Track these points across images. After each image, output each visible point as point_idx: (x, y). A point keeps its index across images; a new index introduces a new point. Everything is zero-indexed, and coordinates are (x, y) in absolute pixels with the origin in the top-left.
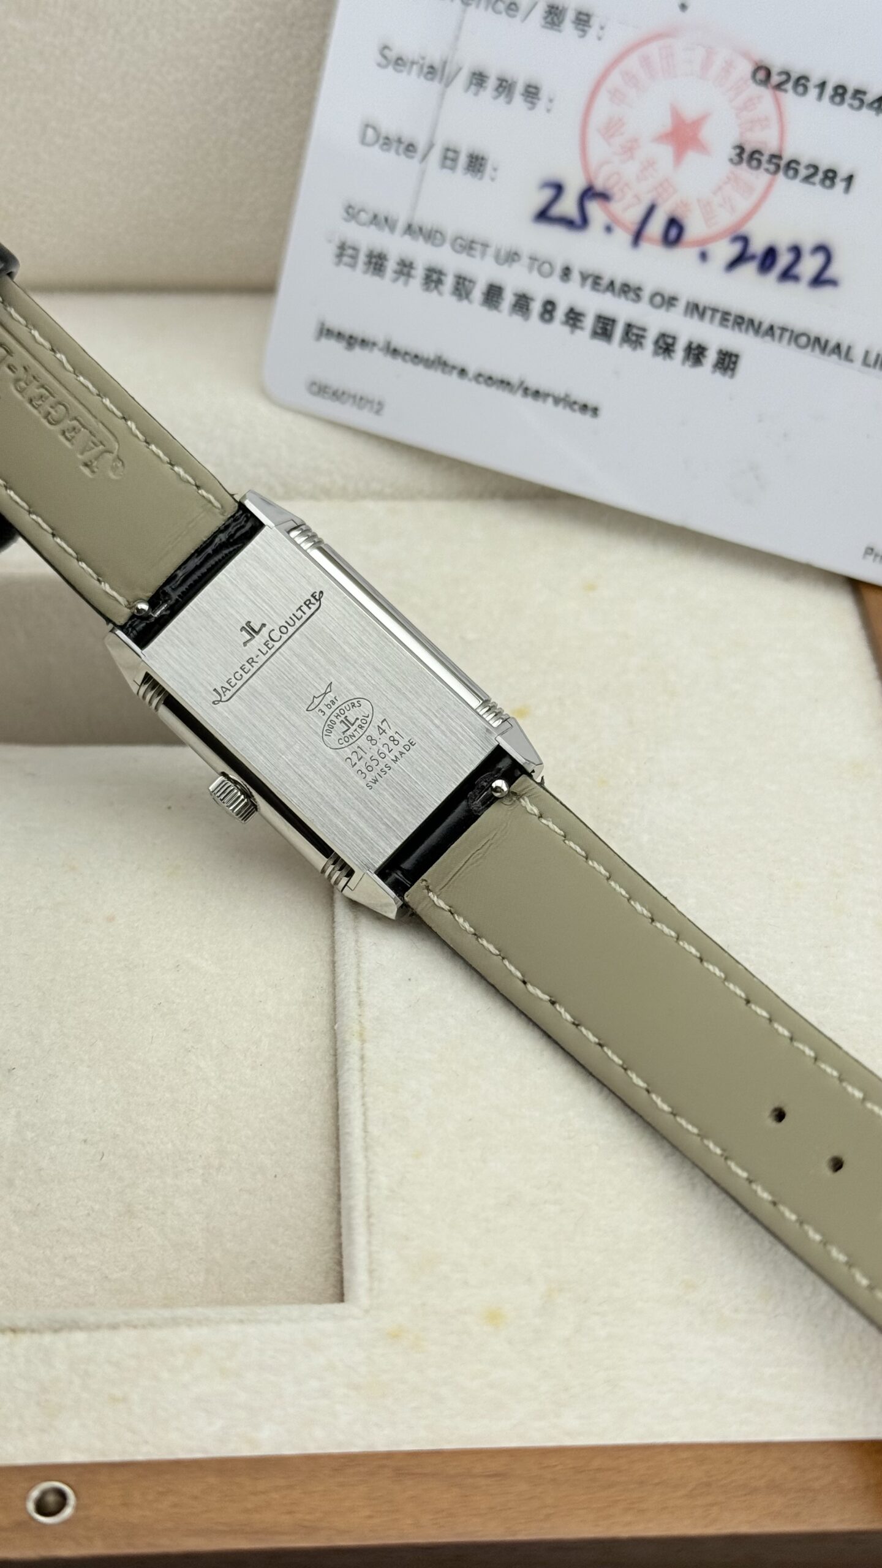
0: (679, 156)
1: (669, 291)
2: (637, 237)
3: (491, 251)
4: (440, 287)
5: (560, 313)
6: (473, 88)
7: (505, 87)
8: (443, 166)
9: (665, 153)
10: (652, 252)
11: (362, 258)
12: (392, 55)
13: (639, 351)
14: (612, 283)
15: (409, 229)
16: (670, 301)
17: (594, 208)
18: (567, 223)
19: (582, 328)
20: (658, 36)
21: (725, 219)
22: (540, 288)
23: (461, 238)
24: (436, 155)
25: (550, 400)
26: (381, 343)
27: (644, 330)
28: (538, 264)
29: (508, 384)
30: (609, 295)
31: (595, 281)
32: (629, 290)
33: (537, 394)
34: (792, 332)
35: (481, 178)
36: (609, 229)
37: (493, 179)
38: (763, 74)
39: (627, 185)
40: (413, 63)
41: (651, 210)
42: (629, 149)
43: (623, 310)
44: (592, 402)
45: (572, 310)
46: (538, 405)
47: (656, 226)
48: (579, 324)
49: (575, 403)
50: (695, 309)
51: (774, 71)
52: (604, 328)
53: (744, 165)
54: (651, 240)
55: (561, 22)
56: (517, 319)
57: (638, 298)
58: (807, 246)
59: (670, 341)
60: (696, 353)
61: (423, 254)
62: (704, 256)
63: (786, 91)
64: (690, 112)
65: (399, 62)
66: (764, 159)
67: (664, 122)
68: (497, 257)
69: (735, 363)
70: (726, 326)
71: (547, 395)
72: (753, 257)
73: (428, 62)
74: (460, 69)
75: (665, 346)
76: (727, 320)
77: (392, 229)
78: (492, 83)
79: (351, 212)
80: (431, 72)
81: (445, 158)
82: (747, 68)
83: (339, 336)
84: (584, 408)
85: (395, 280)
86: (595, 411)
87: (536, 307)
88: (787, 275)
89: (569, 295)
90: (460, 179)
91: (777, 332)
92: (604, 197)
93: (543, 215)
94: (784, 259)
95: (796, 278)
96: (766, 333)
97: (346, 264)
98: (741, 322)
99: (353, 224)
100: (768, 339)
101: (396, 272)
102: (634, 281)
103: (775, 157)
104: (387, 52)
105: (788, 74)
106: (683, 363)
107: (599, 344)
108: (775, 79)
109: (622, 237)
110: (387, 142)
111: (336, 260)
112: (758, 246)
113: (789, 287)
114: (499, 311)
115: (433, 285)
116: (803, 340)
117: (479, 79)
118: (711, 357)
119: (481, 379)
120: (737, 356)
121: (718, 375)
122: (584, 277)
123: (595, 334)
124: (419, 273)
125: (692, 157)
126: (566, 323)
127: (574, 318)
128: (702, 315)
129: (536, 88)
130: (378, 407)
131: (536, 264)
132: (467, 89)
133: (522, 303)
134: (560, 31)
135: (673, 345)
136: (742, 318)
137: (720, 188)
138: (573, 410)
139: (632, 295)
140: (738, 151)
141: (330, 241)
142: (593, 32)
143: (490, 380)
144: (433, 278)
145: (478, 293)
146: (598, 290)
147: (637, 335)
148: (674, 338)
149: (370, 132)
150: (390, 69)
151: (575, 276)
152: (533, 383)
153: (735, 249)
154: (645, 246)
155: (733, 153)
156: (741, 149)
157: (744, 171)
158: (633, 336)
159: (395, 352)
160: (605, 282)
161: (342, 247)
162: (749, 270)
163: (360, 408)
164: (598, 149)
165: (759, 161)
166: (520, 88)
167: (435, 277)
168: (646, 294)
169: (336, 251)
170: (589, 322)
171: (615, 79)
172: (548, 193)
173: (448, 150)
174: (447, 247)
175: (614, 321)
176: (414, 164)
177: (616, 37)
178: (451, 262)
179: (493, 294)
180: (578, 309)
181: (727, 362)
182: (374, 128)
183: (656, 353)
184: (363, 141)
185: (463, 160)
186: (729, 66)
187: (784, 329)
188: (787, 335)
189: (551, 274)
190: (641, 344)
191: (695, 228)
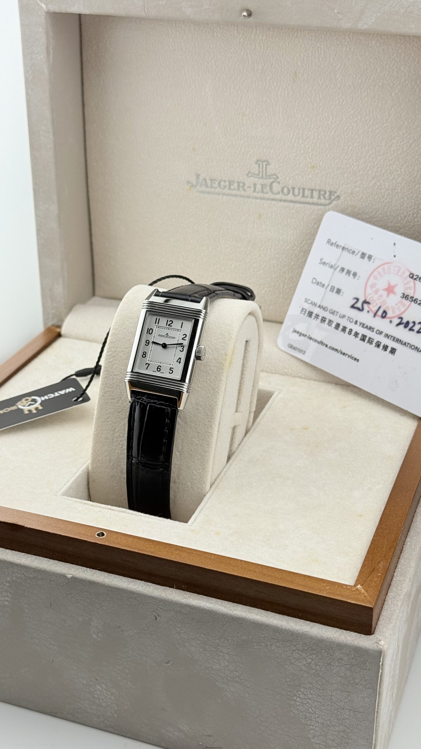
0: (388, 295)
1: (381, 330)
2: (375, 315)
3: (339, 314)
4: (325, 322)
5: (353, 333)
6: (341, 272)
7: (349, 272)
8: (330, 291)
9: (385, 293)
10: (378, 319)
11: (307, 312)
12: (323, 261)
13: (371, 345)
14: (367, 326)
15: (319, 306)
16: (381, 333)
17: (365, 306)
18: (358, 309)
19: (358, 337)
20: (388, 263)
21: (397, 313)
22: (350, 326)
23: (332, 310)
24: (329, 288)
25: (347, 356)
26: (308, 335)
27: (373, 339)
28: (350, 319)
29: (338, 350)
30: (366, 329)
31: (363, 325)
32: (371, 329)
33: (344, 354)
34: (411, 345)
35: (339, 295)
36: (368, 312)
37: (342, 295)
38: (412, 276)
39: (375, 301)
40: (328, 264)
41: (380, 308)
42: (376, 292)
43: (369, 334)
44: (357, 358)
45: (356, 332)
46: (344, 357)
47: (380, 313)
48: (357, 336)
49: (353, 357)
50: (387, 336)
51: (415, 275)
52: (363, 338)
53: (404, 299)
54: (378, 316)
55: (365, 257)
56: (342, 333)
57: (373, 331)
58: (417, 322)
59: (379, 343)
60: (385, 348)
61: (322, 313)
62: (391, 322)
63: (417, 280)
64: (392, 284)
65: (324, 263)
66: (409, 297)
67: (386, 286)
68: (340, 316)
69: (395, 352)
70: (394, 341)
71: (346, 354)
72: (403, 323)
73: (331, 264)
74: (338, 266)
75: (378, 345)
76: (394, 339)
77: (315, 306)
78: (346, 271)
79: (306, 301)
80: (331, 267)
81: (331, 288)
82: (409, 273)
83: (298, 332)
84: (355, 359)
85: (314, 319)
86: (358, 361)
87: (347, 330)
88: (411, 329)
89: (356, 328)
90: (334, 295)
91: (407, 344)
92: (368, 303)
93: (353, 307)
94: (411, 325)
95: (413, 330)
96: (404, 344)
97: (303, 314)
98: (398, 341)
99: (306, 303)
100: (404, 346)
101: (314, 317)
102: (373, 327)
103: (412, 297)
104: (322, 260)
105: (418, 276)
106: (382, 349)
107: (362, 342)
108: (415, 277)
109: (372, 314)
110: (318, 284)
111: (300, 312)
112: (405, 321)
113: (411, 332)
114: (338, 330)
115: (323, 321)
116: (413, 347)
117: (343, 269)
118: (389, 349)
119: (331, 348)
120: (396, 350)
121: (390, 354)
122: (360, 324)
123: (361, 339)
124: (320, 318)
125: (392, 295)
126: (354, 335)
127: (356, 334)
128: (388, 338)
129: (356, 273)
130: (304, 352)
131: (349, 319)
132: (339, 272)
133: (344, 329)
134: (364, 259)
135: (380, 344)
136: (399, 339)
137: (397, 304)
138: (352, 359)
139: (371, 330)
140: (403, 295)
141: (300, 307)
142: (372, 260)
143: (333, 349)
144: (323, 320)
145: (334, 325)
146: (363, 328)
147: (372, 341)
148: (381, 343)
149: (314, 281)
150: (322, 265)
151: (358, 323)
152: (343, 351)
153: (398, 321)
154: (377, 317)
155: (402, 295)
156: (404, 294)
157: (404, 300)
158: (370, 341)
159: (311, 338)
160: (365, 326)
161: (303, 309)
162: (402, 326)
163: (300, 352)
164: (369, 291)
165: (408, 298)
166: (352, 273)
167: (324, 319)
168: (375, 330)
169: (301, 310)
170: (360, 336)
171: (375, 273)
172: (355, 301)
173: (332, 286)
174: (328, 312)
175: (366, 336)
176: (323, 290)
177: (377, 263)
178: (328, 316)
179: (338, 326)
180: (358, 332)
181: (393, 351)
182: (316, 279)
183: (375, 346)
184: (312, 282)
185: (335, 290)
186: (404, 272)
187: (408, 344)
188: (409, 345)
189: (352, 322)
190: (372, 343)
191: (390, 314)
